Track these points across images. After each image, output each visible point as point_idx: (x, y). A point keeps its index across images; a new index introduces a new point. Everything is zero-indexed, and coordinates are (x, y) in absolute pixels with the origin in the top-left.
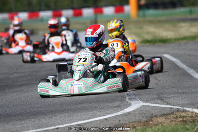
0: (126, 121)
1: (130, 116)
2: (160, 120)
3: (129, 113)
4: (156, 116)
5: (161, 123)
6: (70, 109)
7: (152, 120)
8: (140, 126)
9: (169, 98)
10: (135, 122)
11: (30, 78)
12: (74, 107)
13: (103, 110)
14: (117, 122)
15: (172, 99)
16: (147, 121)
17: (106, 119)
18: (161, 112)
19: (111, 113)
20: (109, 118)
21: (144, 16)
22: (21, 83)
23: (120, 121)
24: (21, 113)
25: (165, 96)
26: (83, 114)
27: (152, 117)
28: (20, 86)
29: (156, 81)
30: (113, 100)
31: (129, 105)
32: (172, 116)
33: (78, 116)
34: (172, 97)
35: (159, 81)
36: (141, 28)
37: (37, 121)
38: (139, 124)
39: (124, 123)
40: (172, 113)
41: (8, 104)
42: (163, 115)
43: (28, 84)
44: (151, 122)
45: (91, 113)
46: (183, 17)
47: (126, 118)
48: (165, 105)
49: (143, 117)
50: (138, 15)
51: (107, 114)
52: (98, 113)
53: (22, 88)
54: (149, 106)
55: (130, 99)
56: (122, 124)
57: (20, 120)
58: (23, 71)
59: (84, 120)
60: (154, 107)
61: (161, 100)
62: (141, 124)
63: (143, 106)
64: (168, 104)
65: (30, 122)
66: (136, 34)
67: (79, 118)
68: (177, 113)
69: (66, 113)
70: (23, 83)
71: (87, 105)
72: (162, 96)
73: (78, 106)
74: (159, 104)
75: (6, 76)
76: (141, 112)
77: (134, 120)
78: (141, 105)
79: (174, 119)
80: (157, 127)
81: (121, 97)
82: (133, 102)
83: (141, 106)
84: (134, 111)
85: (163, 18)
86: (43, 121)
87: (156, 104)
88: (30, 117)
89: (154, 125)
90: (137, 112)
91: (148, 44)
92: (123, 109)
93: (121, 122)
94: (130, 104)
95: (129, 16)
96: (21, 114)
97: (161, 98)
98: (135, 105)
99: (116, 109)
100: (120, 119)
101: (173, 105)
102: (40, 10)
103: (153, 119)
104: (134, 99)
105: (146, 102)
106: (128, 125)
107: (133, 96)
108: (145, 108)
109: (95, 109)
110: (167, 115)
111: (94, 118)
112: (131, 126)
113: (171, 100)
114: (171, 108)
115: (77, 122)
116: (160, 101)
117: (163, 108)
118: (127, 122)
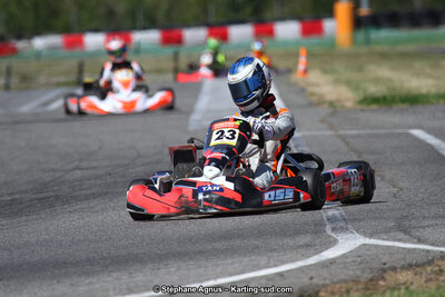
0: (325, 279)
1: (333, 267)
2: (403, 277)
3: (332, 262)
4: (394, 269)
5: (404, 284)
6: (200, 252)
7: (383, 278)
8: (357, 290)
9: (424, 228)
10: (345, 281)
11: (110, 180)
12: (209, 247)
13: (275, 254)
14: (305, 281)
15: (429, 230)
16: (371, 280)
17: (281, 275)
18: (404, 259)
19: (293, 261)
20: (288, 271)
21: (368, 42)
22: (89, 192)
23: (311, 278)
24: (88, 260)
25: (413, 222)
26: (230, 261)
27: (384, 271)
28: (87, 198)
29: (395, 190)
30: (297, 233)
31: (332, 243)
32: (429, 269)
33: (217, 266)
34: (429, 226)
35: (401, 189)
36: (360, 69)
37: (125, 278)
38: (355, 287)
39: (321, 283)
40: (430, 263)
41: (59, 237)
42: (410, 266)
43: (106, 194)
44: (381, 283)
45: (246, 259)
47: (325, 273)
48: (413, 243)
49: (363, 271)
50: (354, 41)
51: (283, 263)
52: (263, 260)
53: (93, 203)
54: (376, 246)
55: (334, 229)
56: (317, 286)
57: (87, 274)
58: (95, 164)
59: (230, 275)
60: (389, 247)
61: (406, 232)
62: (360, 287)
63: (365, 245)
64: (420, 241)
65: (109, 279)
66: (349, 83)
67: (218, 270)
68: (440, 263)
69: (191, 259)
70: (94, 191)
71: (238, 242)
72: (406, 223)
73: (218, 245)
74: (400, 240)
75: (58, 175)
76: (359, 259)
77: (342, 277)
78: (359, 244)
79: (433, 276)
80: (396, 293)
81: (316, 224)
82: (341, 237)
83: (359, 247)
84: (344, 256)
85: (411, 48)
86: (140, 277)
87: (395, 240)
88: (110, 268)
89: (389, 288)
90: (350, 260)
91: (374, 107)
92: (318, 252)
93: (314, 281)
94: (335, 242)
95: (332, 44)
96: (90, 261)
97: (404, 228)
98: (346, 244)
99: (302, 251)
100: (313, 273)
101: (433, 245)
102: (135, 28)
103: (386, 276)
104: (343, 230)
105: (371, 236)
106: (329, 289)
107: (342, 224)
108: (368, 250)
109: (255, 250)
110: (417, 265)
111: (253, 271)
112: (335, 290)
113: (427, 233)
114: (428, 251)
115: (215, 279)
116: (402, 236)
117: (409, 250)
118: (327, 282)
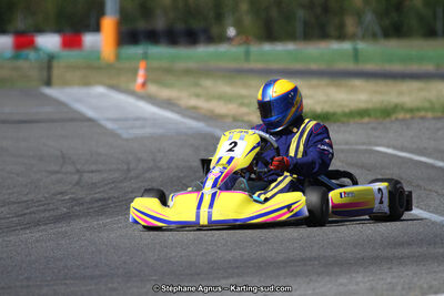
46: (234, 65)
